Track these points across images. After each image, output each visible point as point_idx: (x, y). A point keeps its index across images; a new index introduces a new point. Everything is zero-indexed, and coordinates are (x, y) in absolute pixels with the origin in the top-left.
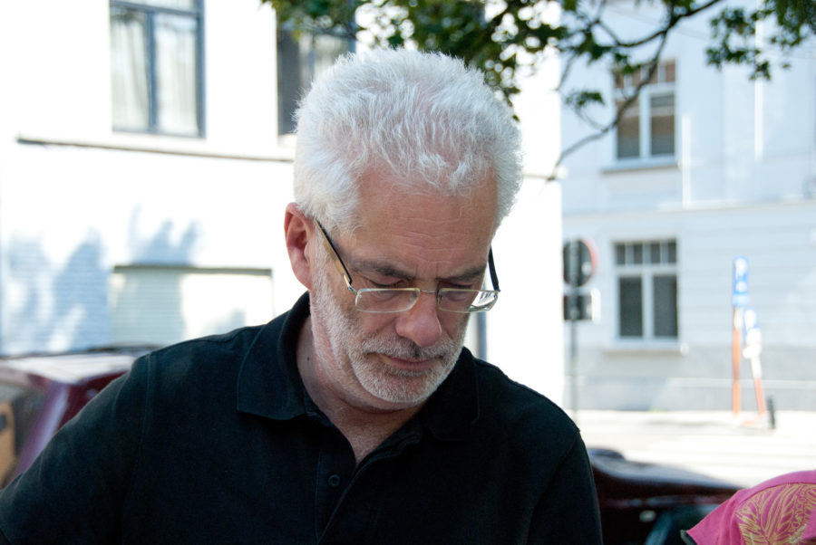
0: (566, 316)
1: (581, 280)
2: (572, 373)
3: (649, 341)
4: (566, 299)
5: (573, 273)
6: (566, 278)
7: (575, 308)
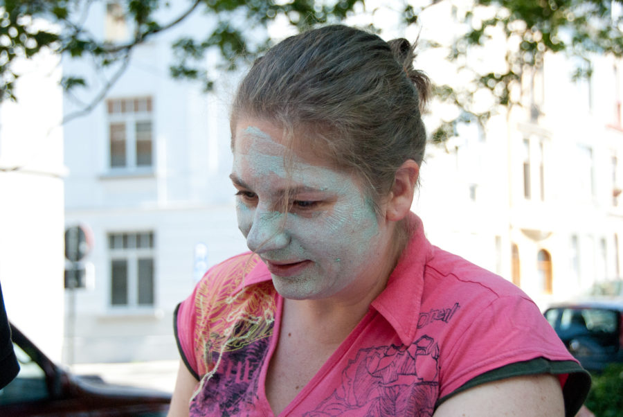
0: (66, 285)
1: (79, 256)
2: (70, 335)
3: (133, 308)
4: (66, 273)
5: (72, 250)
6: (67, 255)
7: (74, 279)
